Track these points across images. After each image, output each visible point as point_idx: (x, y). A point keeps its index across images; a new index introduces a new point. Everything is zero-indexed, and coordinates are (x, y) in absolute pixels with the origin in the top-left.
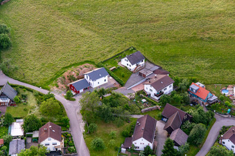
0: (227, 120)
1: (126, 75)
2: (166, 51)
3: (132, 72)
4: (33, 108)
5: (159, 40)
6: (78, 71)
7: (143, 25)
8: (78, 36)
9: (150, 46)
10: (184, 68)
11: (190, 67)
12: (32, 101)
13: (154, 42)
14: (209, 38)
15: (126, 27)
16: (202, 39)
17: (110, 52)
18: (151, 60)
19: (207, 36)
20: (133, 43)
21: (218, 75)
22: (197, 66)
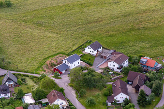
1: (91, 59)
2: (115, 40)
3: (95, 57)
4: (33, 86)
5: (107, 33)
6: (56, 59)
7: (92, 25)
8: (45, 38)
9: (102, 38)
11: (136, 48)
12: (30, 83)
13: (104, 35)
14: (144, 27)
15: (80, 28)
16: (139, 29)
17: (73, 45)
18: (106, 47)
19: (141, 26)
20: (88, 37)
21: (157, 51)
22: (140, 47)
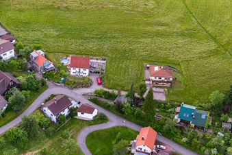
0: (58, 88)
2: (21, 17)
5: (18, 6)
9: (8, 10)
10: (32, 35)
11: (39, 35)
13: (13, 7)
14: (66, 7)
16: (59, 8)
19: (65, 5)
21: (62, 44)
22: (45, 34)
